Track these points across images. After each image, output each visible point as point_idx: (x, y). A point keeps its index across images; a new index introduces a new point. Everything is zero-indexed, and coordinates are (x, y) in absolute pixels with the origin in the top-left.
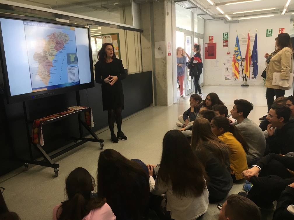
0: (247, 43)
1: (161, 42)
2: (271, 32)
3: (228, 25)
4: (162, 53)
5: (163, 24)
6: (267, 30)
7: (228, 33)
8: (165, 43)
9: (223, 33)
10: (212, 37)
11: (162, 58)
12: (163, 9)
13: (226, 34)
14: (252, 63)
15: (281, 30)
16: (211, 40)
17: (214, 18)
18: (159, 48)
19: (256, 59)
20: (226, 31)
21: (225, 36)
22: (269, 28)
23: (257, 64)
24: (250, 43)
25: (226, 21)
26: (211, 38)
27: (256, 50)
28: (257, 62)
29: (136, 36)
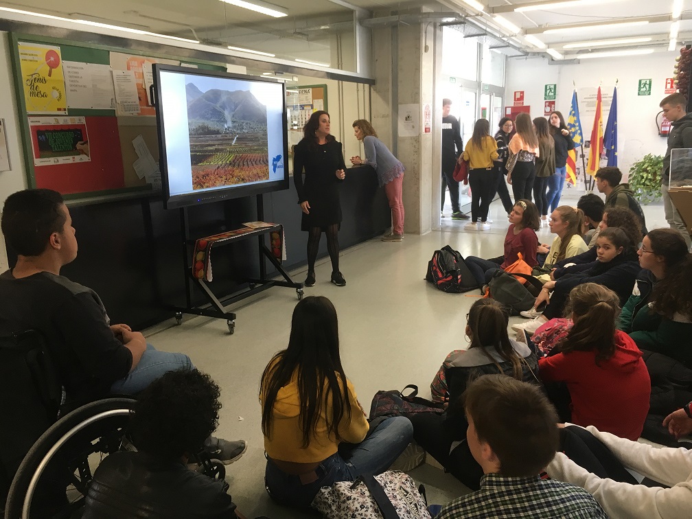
0: (595, 108)
1: (413, 106)
2: (647, 86)
3: (556, 67)
4: (413, 127)
5: (416, 69)
6: (640, 81)
7: (555, 86)
8: (420, 108)
9: (546, 86)
10: (522, 93)
11: (411, 138)
12: (418, 39)
13: (553, 87)
14: (605, 151)
15: (669, 81)
16: (518, 99)
17: (526, 54)
18: (408, 118)
19: (614, 142)
20: (551, 82)
21: (548, 91)
22: (645, 77)
23: (616, 154)
24: (603, 108)
25: (553, 60)
26: (518, 96)
27: (613, 123)
28: (615, 150)
29: (361, 93)
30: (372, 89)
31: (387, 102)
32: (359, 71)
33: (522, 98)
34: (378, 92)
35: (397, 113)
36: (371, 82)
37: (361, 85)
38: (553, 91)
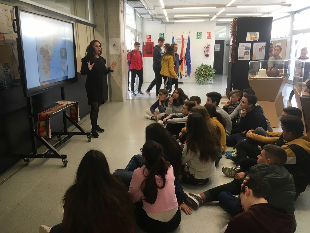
0: (181, 44)
1: (116, 39)
2: (200, 35)
3: (164, 25)
4: (117, 50)
5: (117, 21)
6: (197, 33)
7: (164, 33)
8: (120, 40)
9: (160, 33)
10: (150, 36)
11: (117, 55)
12: (118, 6)
13: (163, 34)
14: (186, 63)
15: (208, 33)
16: (149, 39)
17: (152, 18)
18: (114, 45)
19: (190, 59)
20: (162, 32)
21: (161, 36)
22: (199, 31)
23: (190, 63)
24: (184, 44)
25: (163, 22)
26: (148, 37)
27: (189, 50)
28: (190, 62)
29: (88, 31)
30: (95, 30)
31: (103, 37)
32: (90, 20)
33: (150, 38)
34: (98, 32)
35: (109, 42)
36: (94, 26)
37: (88, 27)
38: (163, 36)
